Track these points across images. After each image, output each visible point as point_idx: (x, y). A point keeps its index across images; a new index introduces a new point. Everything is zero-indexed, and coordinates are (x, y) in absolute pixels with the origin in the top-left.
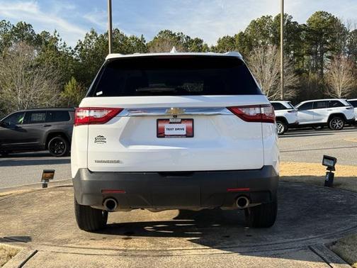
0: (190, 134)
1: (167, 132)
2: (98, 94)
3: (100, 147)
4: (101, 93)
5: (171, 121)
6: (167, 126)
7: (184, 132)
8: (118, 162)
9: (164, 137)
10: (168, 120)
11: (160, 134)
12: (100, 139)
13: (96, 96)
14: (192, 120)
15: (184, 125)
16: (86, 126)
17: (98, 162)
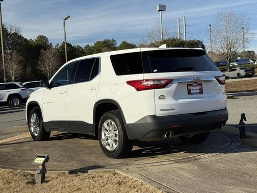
0: (201, 92)
1: (192, 92)
2: (154, 71)
3: (162, 102)
4: (156, 70)
5: (193, 85)
6: (192, 88)
7: (198, 91)
8: (173, 109)
9: (191, 94)
10: (192, 85)
11: (189, 93)
12: (162, 97)
13: (154, 72)
14: (201, 84)
15: (198, 87)
16: (153, 90)
17: (162, 110)
